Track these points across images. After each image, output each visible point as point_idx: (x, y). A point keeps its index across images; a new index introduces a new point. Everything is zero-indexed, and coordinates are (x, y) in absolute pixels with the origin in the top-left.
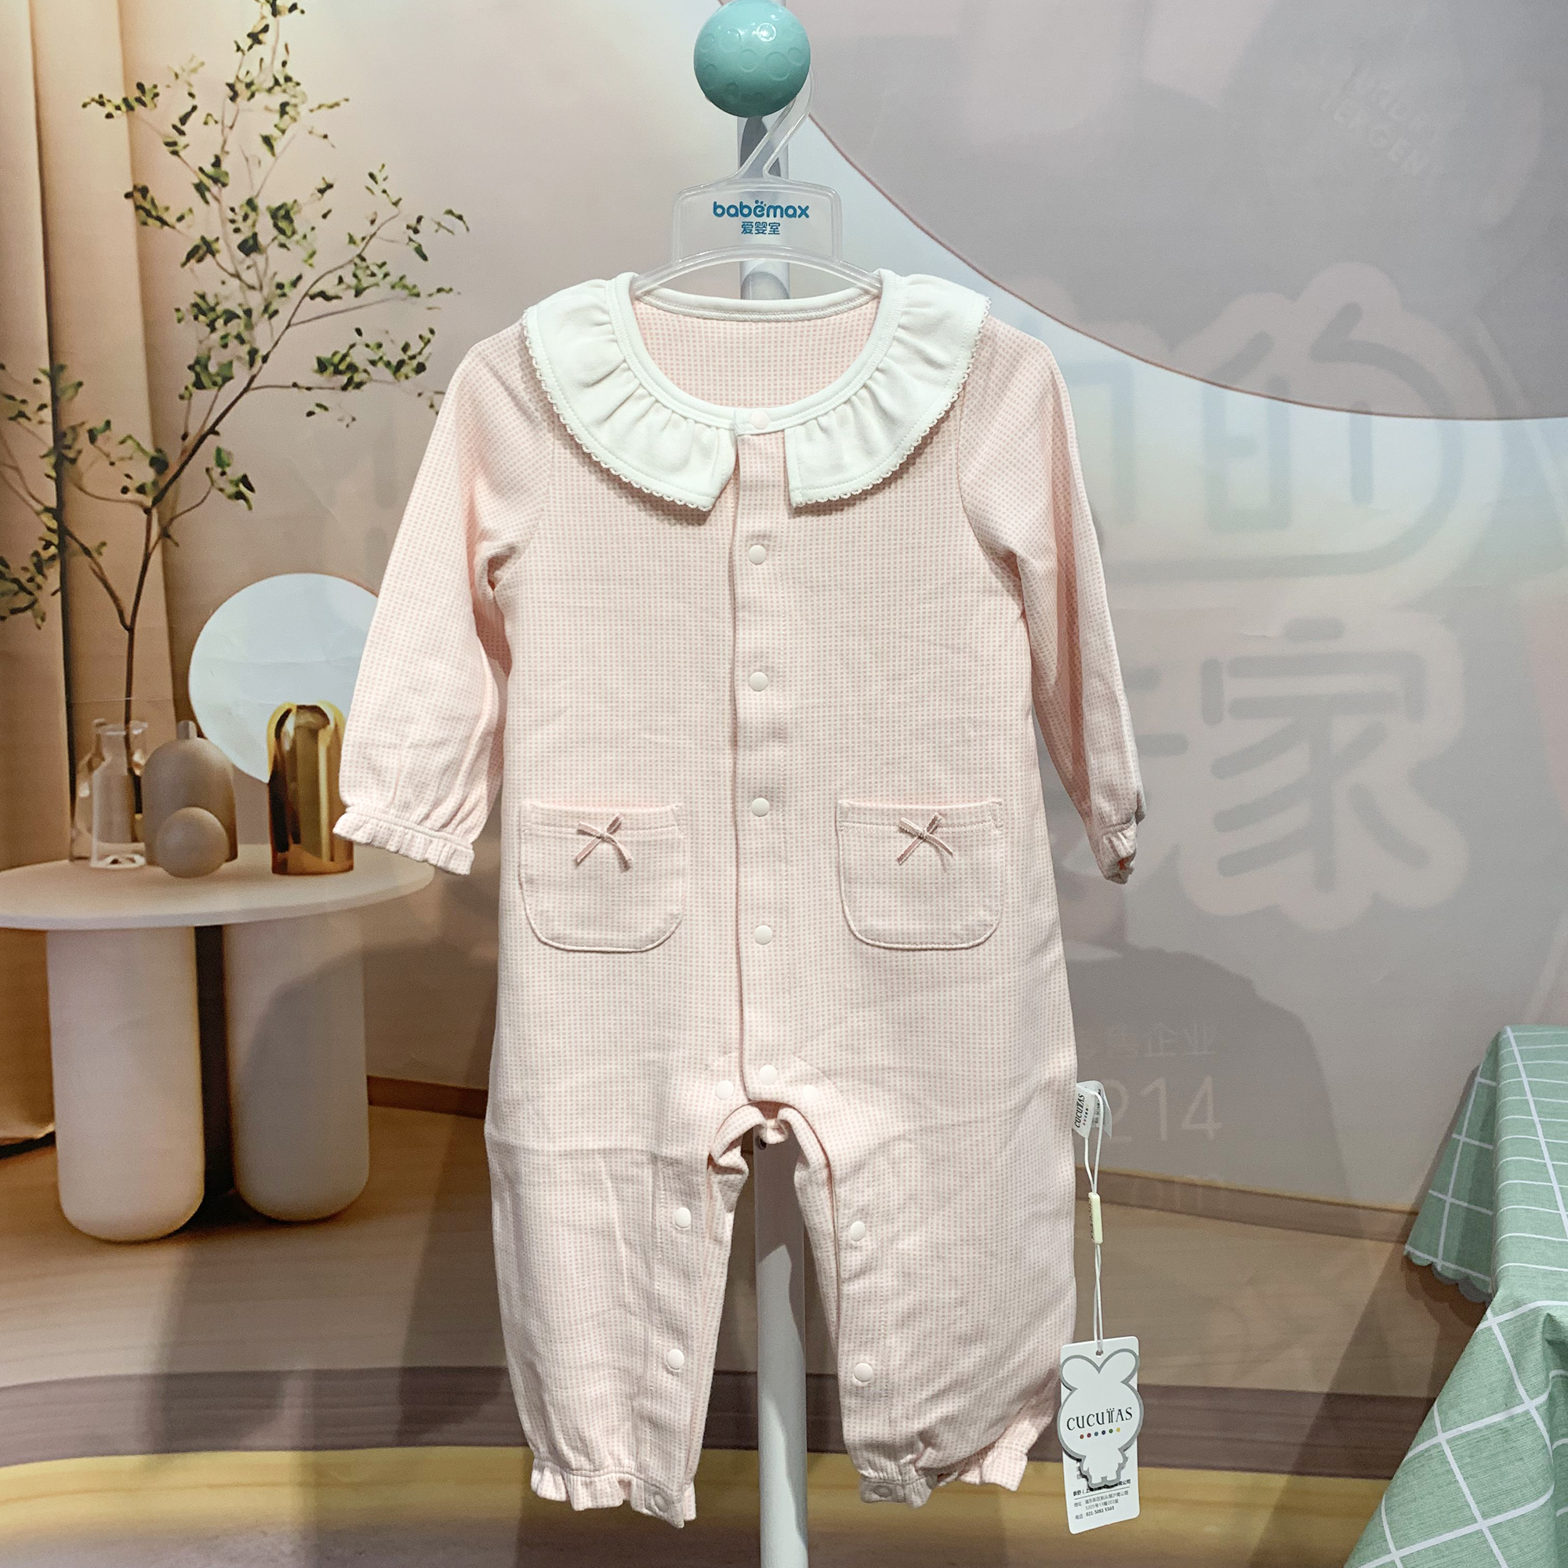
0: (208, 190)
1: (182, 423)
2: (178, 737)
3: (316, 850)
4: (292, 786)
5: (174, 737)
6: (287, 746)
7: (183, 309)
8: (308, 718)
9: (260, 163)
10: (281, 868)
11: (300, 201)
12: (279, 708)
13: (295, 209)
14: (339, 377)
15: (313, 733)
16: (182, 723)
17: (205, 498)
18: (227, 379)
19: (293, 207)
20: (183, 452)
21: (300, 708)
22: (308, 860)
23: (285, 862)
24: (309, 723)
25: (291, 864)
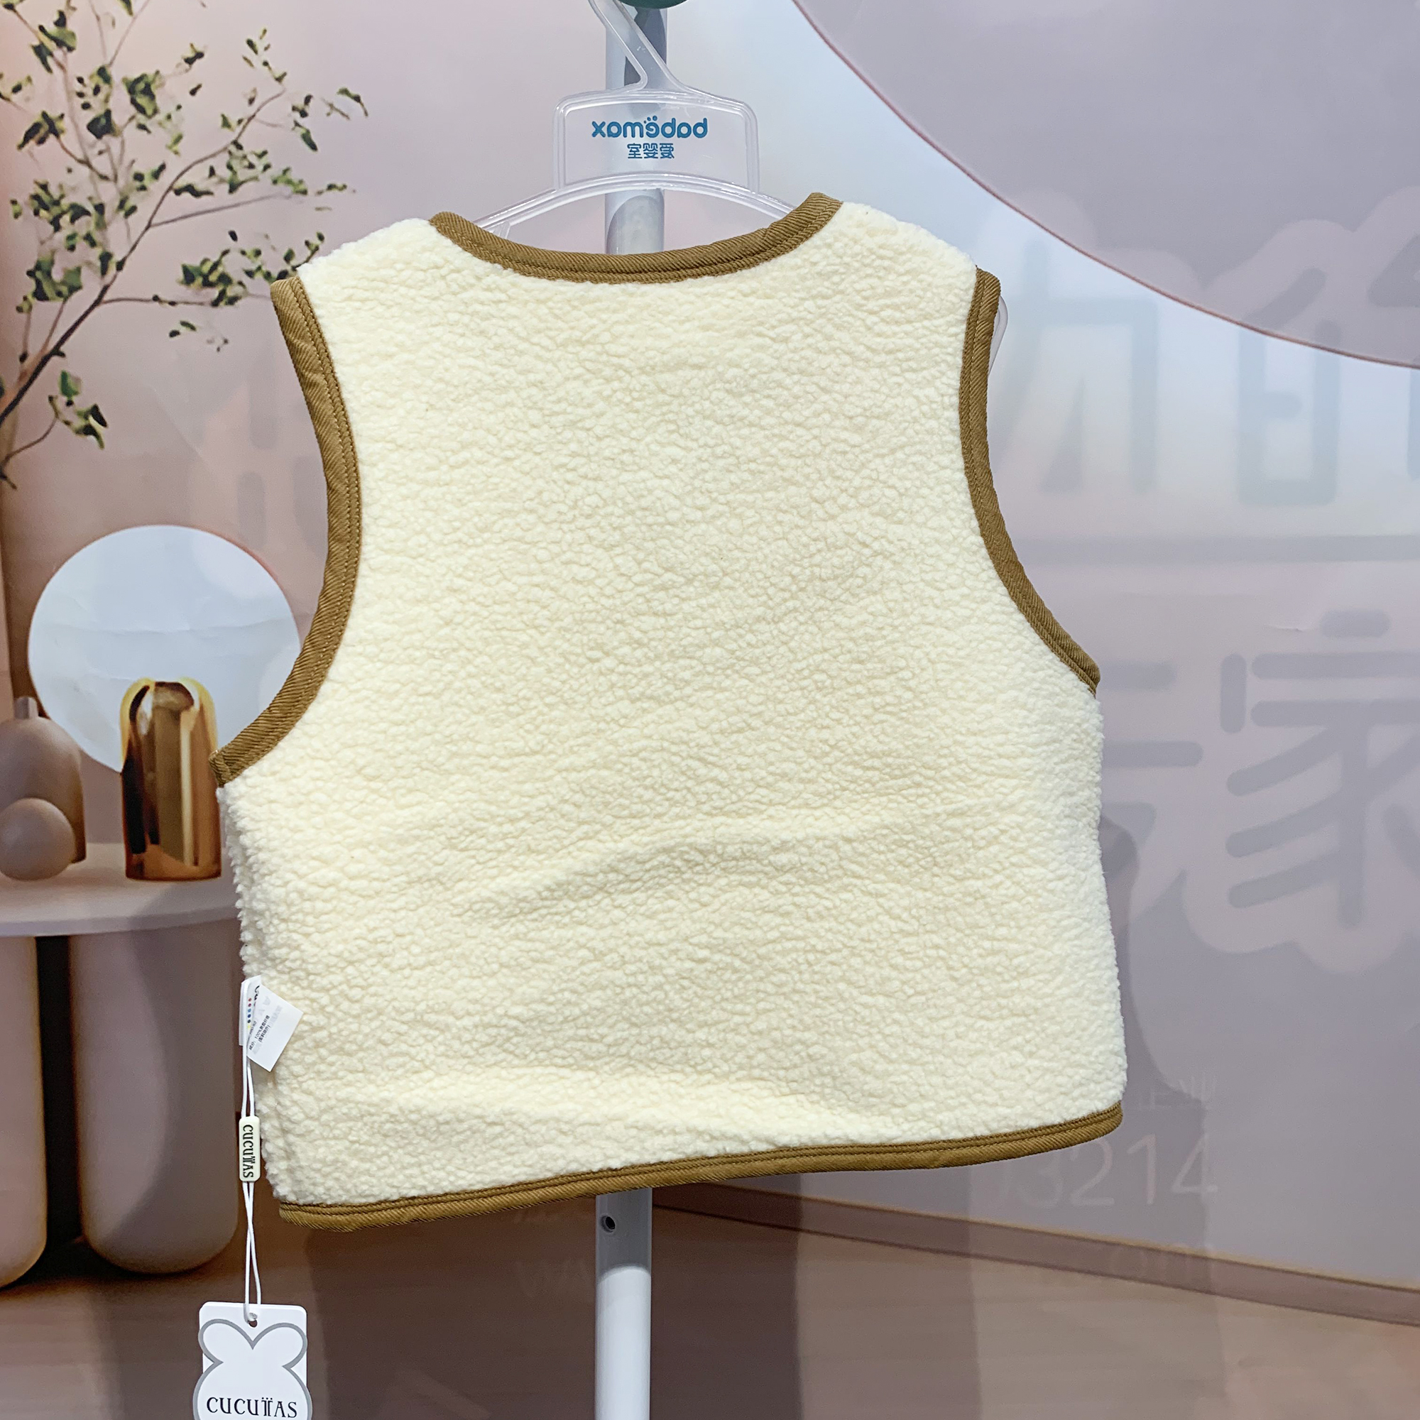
0: (51, 54)
1: (20, 343)
2: (17, 716)
3: (178, 853)
4: (149, 776)
5: (12, 716)
6: (143, 729)
7: (19, 201)
8: (168, 697)
9: (114, 23)
10: (136, 871)
11: (161, 72)
12: (136, 684)
13: (157, 82)
14: (209, 290)
15: (175, 716)
16: (21, 699)
17: (47, 433)
18: (74, 289)
19: (154, 81)
20: (21, 378)
21: (160, 685)
22: (169, 864)
23: (141, 865)
24: (169, 703)
25: (149, 866)
